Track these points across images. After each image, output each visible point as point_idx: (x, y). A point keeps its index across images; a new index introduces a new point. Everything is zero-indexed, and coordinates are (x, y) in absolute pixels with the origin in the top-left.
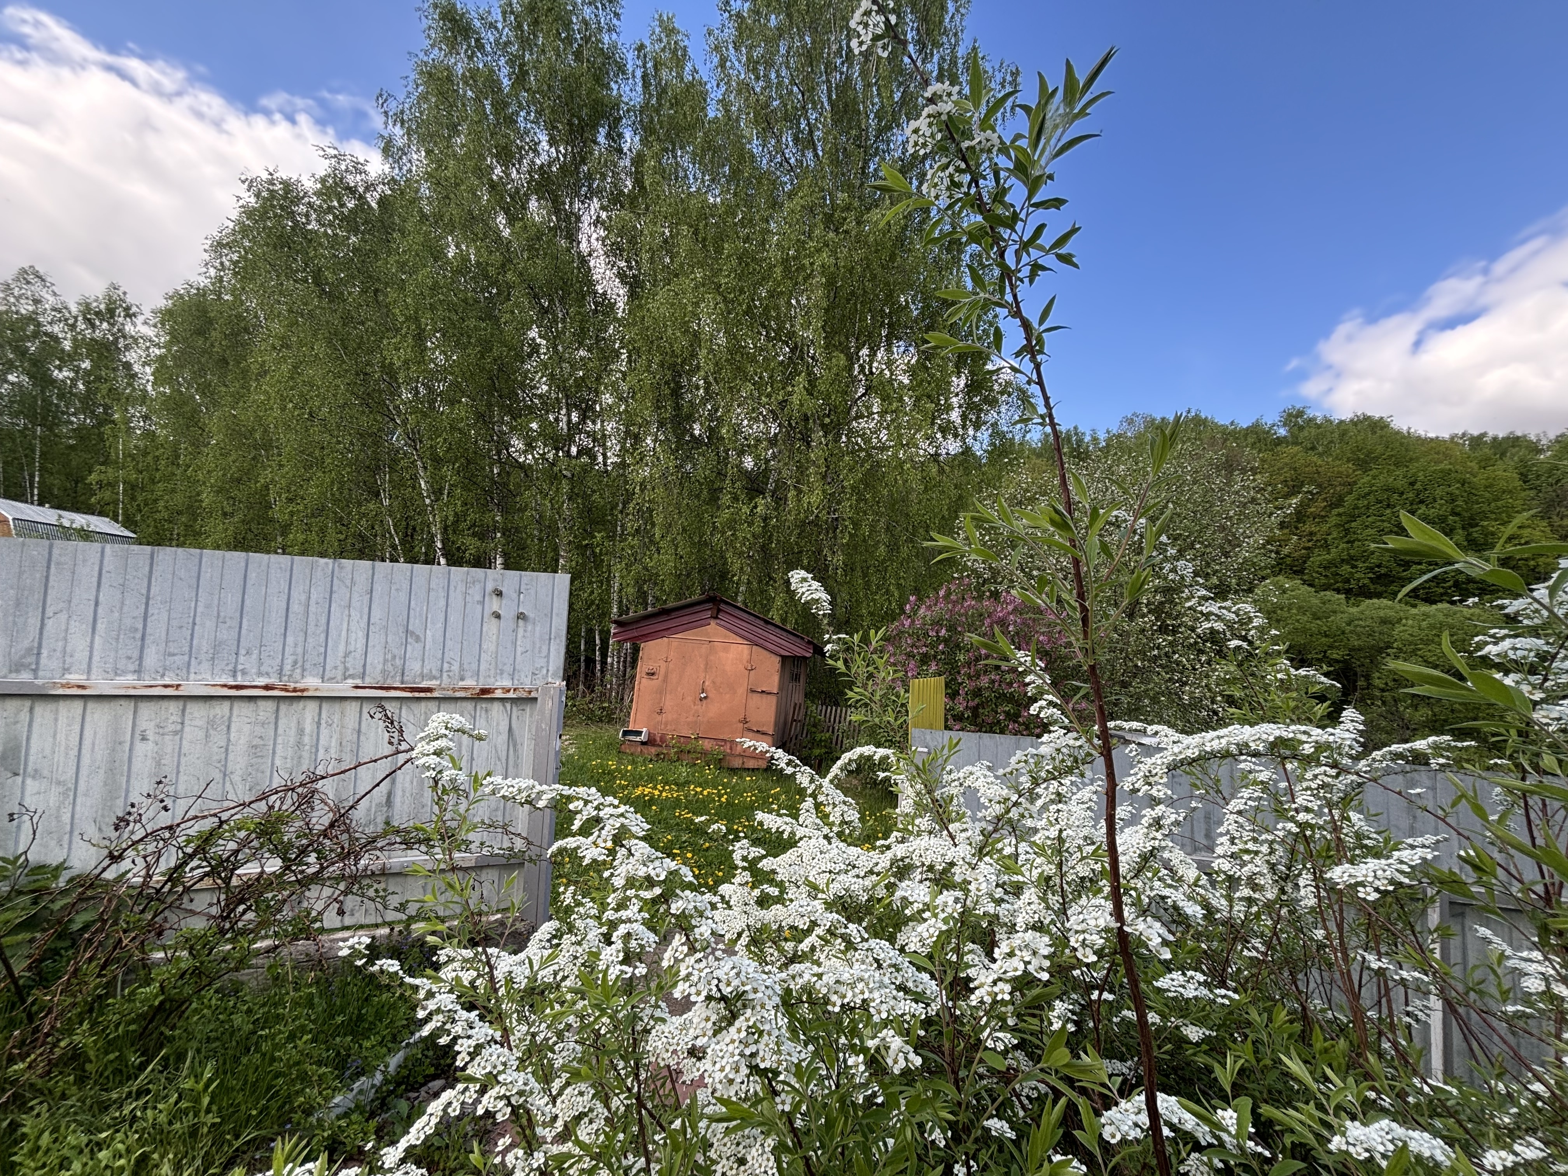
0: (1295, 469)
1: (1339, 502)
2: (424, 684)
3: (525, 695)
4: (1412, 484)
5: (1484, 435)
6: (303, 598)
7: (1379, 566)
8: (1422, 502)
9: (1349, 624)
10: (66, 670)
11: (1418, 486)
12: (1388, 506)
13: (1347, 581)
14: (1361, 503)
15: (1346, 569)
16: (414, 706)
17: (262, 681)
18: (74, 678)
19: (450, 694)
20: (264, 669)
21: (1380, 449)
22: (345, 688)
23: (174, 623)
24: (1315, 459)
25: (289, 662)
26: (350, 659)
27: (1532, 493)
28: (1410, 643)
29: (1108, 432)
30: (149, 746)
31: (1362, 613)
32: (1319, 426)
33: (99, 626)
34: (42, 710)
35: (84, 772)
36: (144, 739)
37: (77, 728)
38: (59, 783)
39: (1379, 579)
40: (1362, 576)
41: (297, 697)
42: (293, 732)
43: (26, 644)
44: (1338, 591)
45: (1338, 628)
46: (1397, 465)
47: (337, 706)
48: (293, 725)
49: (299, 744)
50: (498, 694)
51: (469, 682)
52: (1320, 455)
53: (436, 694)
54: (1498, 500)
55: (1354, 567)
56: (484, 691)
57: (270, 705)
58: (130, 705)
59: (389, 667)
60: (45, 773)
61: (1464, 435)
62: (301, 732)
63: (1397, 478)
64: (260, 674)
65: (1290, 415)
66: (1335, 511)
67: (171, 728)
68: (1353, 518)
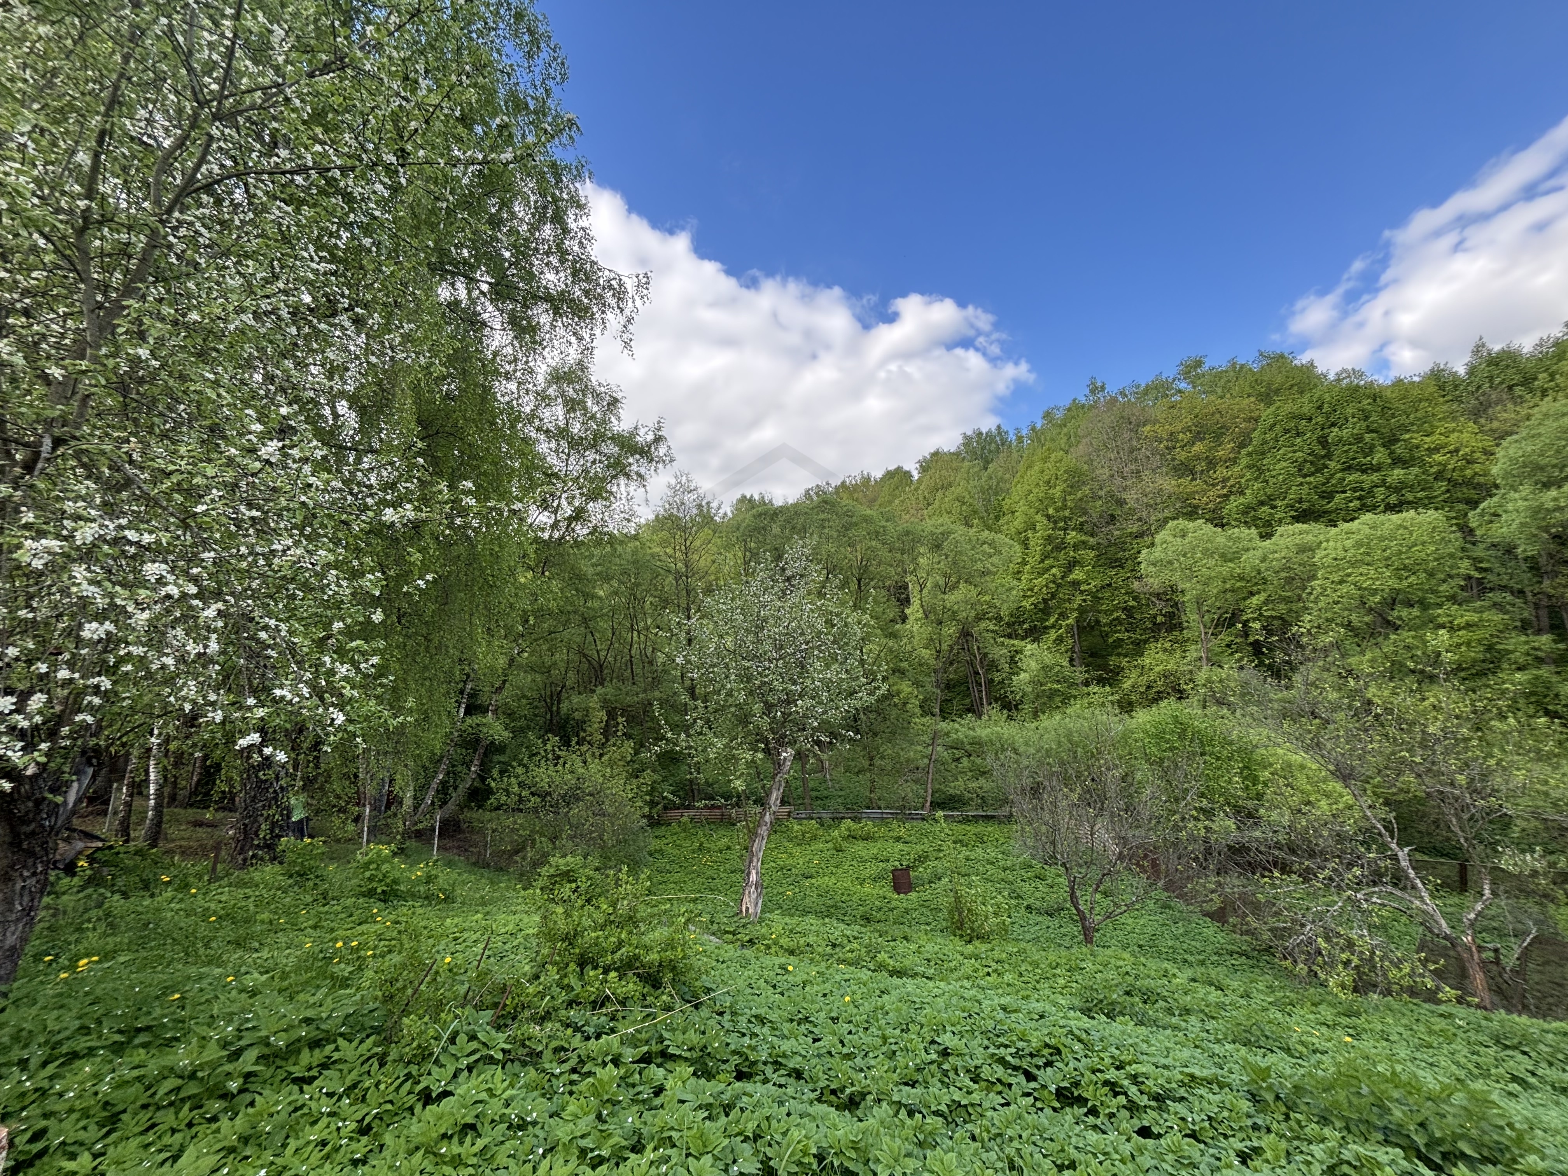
1: (1246, 440)
9: (1263, 561)
11: (1326, 408)
14: (1268, 437)
24: (1215, 400)
27: (1454, 405)
52: (1220, 396)
63: (1303, 404)
65: (1188, 367)
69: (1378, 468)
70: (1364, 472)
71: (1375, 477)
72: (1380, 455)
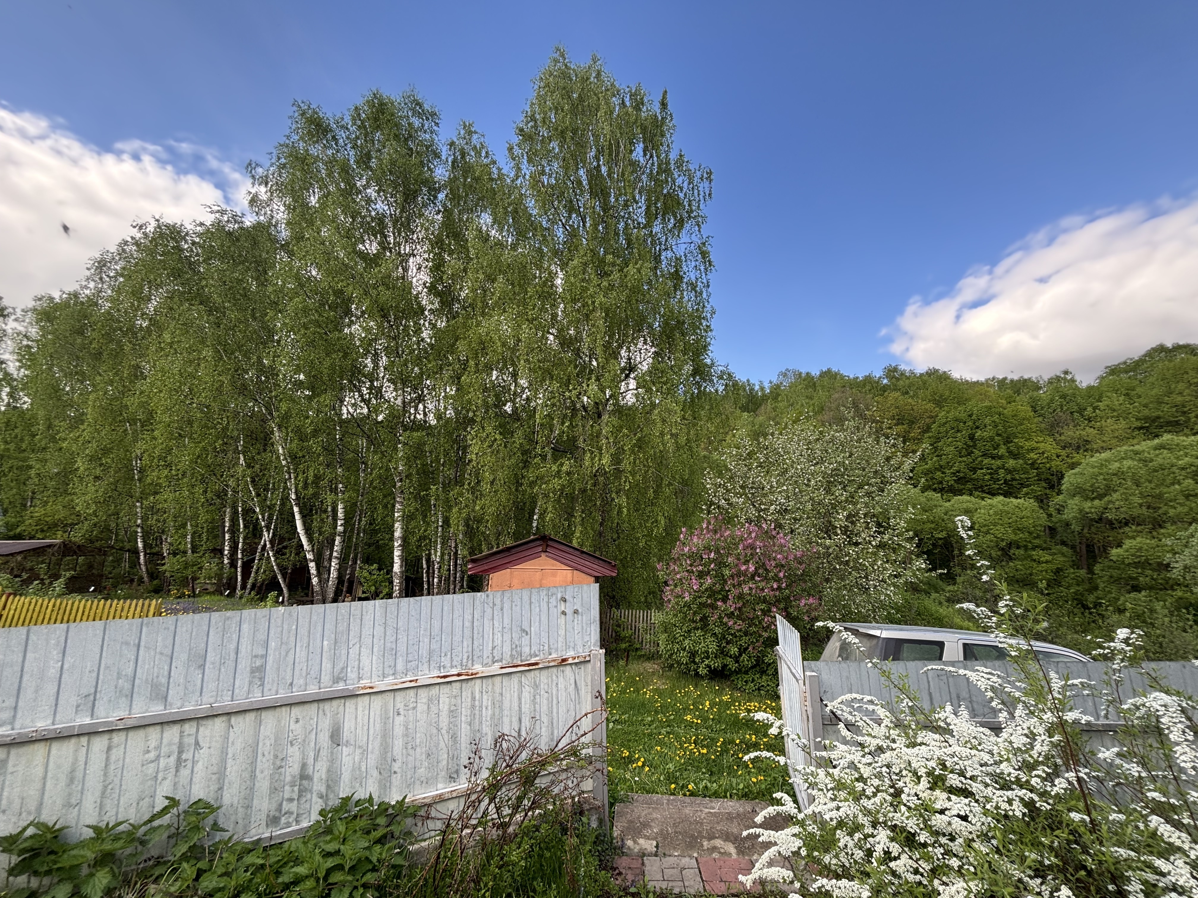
0: (897, 407)
1: (928, 429)
2: (533, 661)
3: (582, 659)
4: (970, 416)
5: (1005, 379)
6: (470, 617)
7: (958, 472)
8: (977, 428)
9: (946, 514)
10: (360, 678)
11: (974, 417)
12: (958, 431)
13: (941, 483)
14: (942, 429)
15: (939, 474)
16: (527, 674)
17: (455, 671)
18: (365, 682)
19: (547, 664)
20: (454, 663)
21: (947, 393)
22: (495, 669)
23: (411, 642)
24: (910, 400)
25: (465, 657)
26: (495, 651)
27: (1041, 419)
28: (985, 526)
29: (771, 382)
30: (401, 718)
31: (953, 506)
32: (908, 378)
33: (375, 650)
34: (350, 704)
35: (371, 738)
36: (399, 714)
37: (367, 712)
38: (360, 747)
39: (959, 480)
40: (950, 480)
41: (473, 677)
42: (469, 700)
43: (341, 665)
44: (935, 490)
45: (940, 518)
46: (959, 403)
47: (490, 680)
48: (469, 695)
49: (473, 707)
50: (570, 661)
51: (554, 656)
52: (912, 397)
53: (540, 666)
54: (1022, 424)
55: (943, 473)
56: (564, 660)
57: (458, 685)
58: (392, 694)
59: (514, 653)
60: (353, 742)
61: (994, 378)
62: (473, 699)
63: (960, 412)
64: (452, 667)
65: (889, 370)
66: (926, 435)
67: (411, 706)
68: (938, 439)
69: (1000, 457)
70: (993, 458)
71: (999, 462)
72: (1002, 450)
